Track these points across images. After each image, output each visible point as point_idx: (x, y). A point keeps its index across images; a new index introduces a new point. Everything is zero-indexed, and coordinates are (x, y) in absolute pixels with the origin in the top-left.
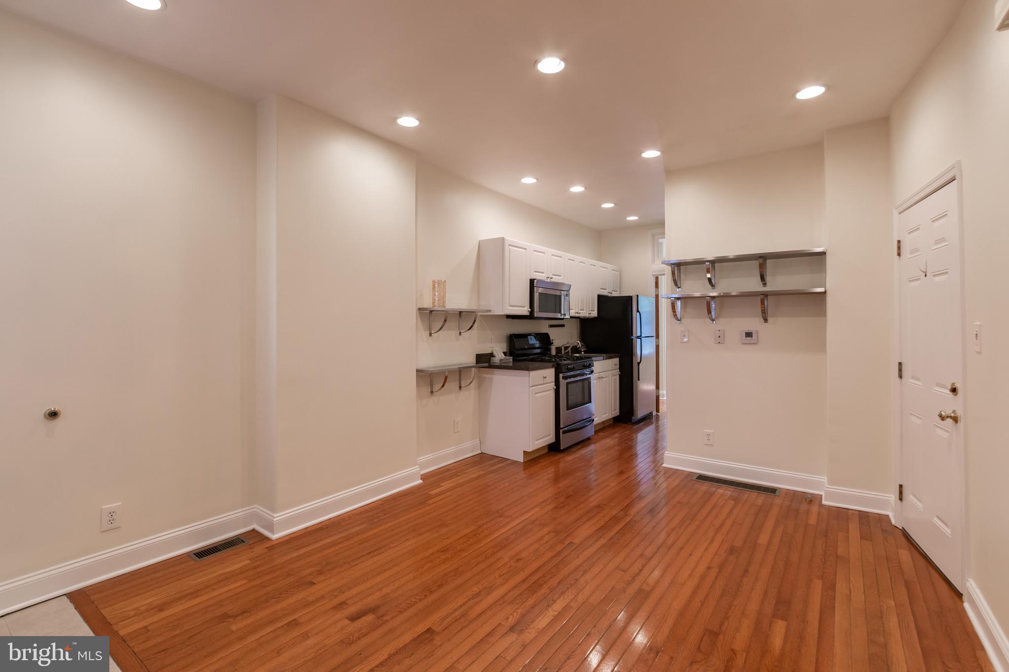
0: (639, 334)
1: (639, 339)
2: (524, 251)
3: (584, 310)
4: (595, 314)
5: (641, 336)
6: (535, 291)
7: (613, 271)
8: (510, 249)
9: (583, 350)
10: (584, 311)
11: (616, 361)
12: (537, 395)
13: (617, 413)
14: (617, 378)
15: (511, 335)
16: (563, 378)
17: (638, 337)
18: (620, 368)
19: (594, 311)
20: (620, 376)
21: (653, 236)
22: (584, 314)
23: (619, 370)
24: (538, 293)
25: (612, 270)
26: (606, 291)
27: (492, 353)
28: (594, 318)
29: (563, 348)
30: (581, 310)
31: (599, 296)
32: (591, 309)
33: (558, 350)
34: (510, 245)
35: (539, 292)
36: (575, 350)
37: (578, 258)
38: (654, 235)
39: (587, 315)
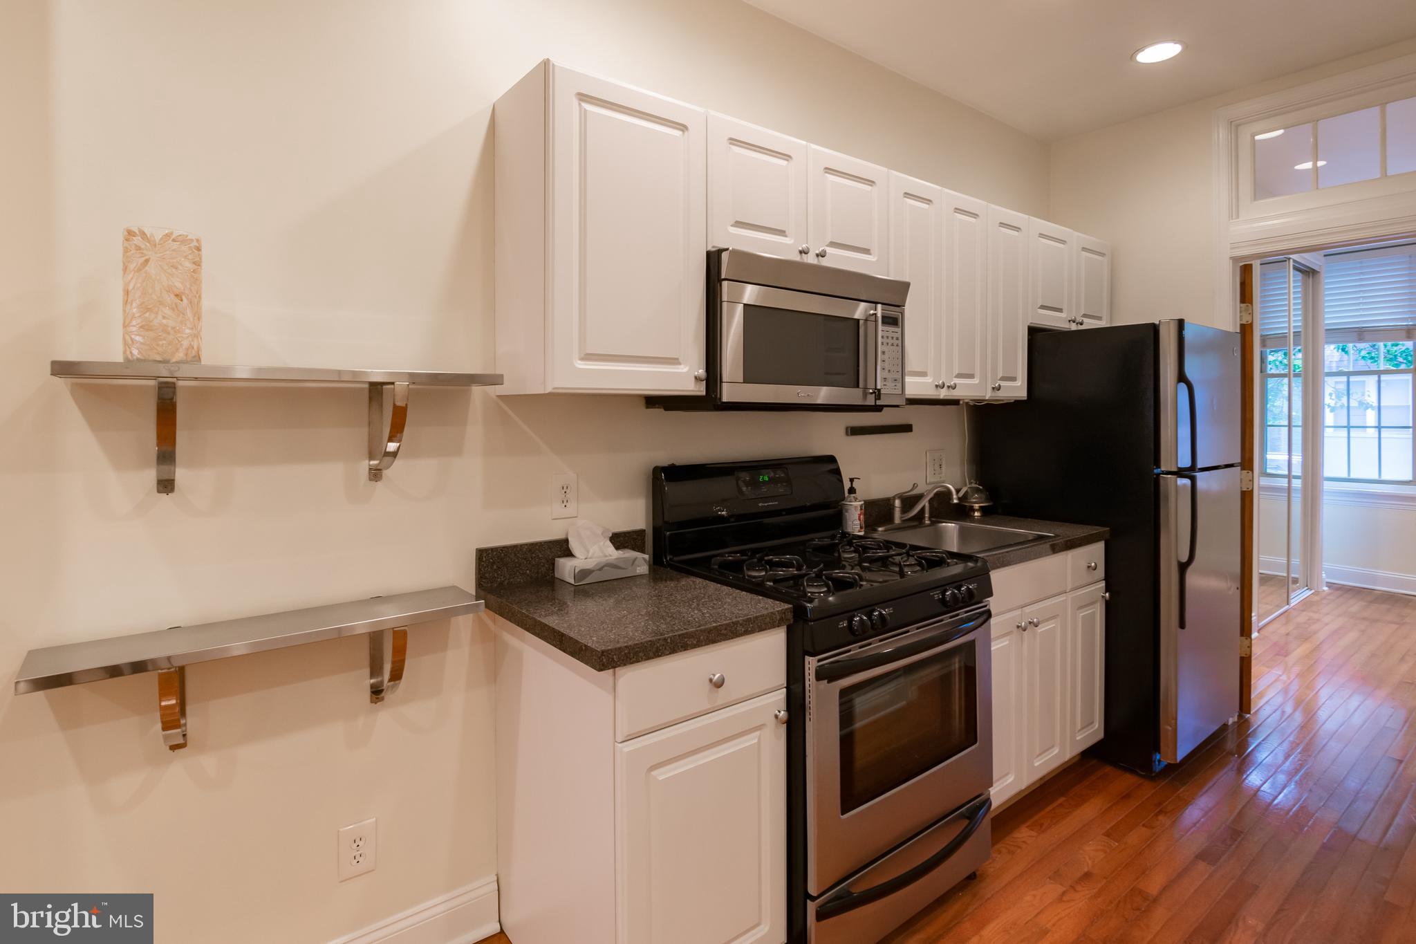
0: (1185, 462)
1: (1187, 482)
2: (677, 133)
3: (971, 376)
4: (1017, 389)
5: (1193, 467)
6: (725, 298)
7: (1085, 254)
8: (584, 115)
9: (977, 506)
10: (976, 381)
11: (1095, 552)
12: (662, 774)
13: (1095, 731)
14: (1098, 612)
15: (657, 471)
16: (821, 675)
17: (1180, 473)
18: (1108, 578)
19: (1014, 379)
20: (1108, 604)
21: (1235, 126)
22: (973, 389)
23: (1103, 584)
24: (740, 308)
25: (1084, 249)
26: (1063, 315)
27: (566, 541)
28: (1018, 403)
29: (897, 503)
30: (959, 376)
31: (1033, 332)
32: (1000, 375)
33: (878, 512)
34: (583, 97)
35: (745, 302)
36: (944, 507)
37: (946, 196)
38: (1238, 126)
39: (988, 395)
